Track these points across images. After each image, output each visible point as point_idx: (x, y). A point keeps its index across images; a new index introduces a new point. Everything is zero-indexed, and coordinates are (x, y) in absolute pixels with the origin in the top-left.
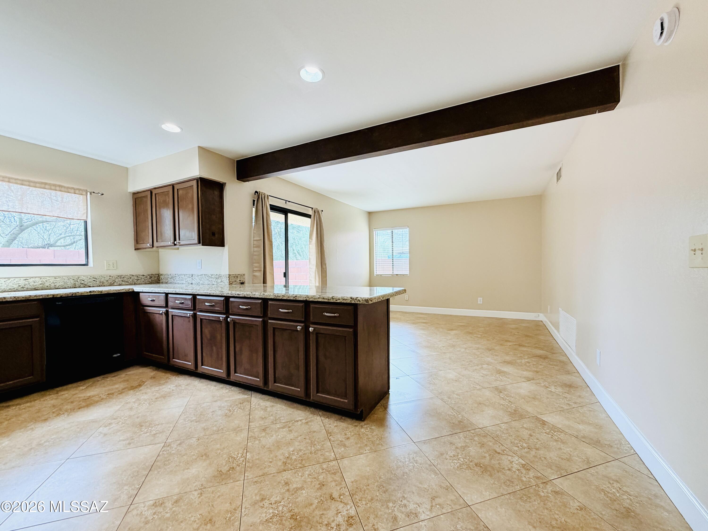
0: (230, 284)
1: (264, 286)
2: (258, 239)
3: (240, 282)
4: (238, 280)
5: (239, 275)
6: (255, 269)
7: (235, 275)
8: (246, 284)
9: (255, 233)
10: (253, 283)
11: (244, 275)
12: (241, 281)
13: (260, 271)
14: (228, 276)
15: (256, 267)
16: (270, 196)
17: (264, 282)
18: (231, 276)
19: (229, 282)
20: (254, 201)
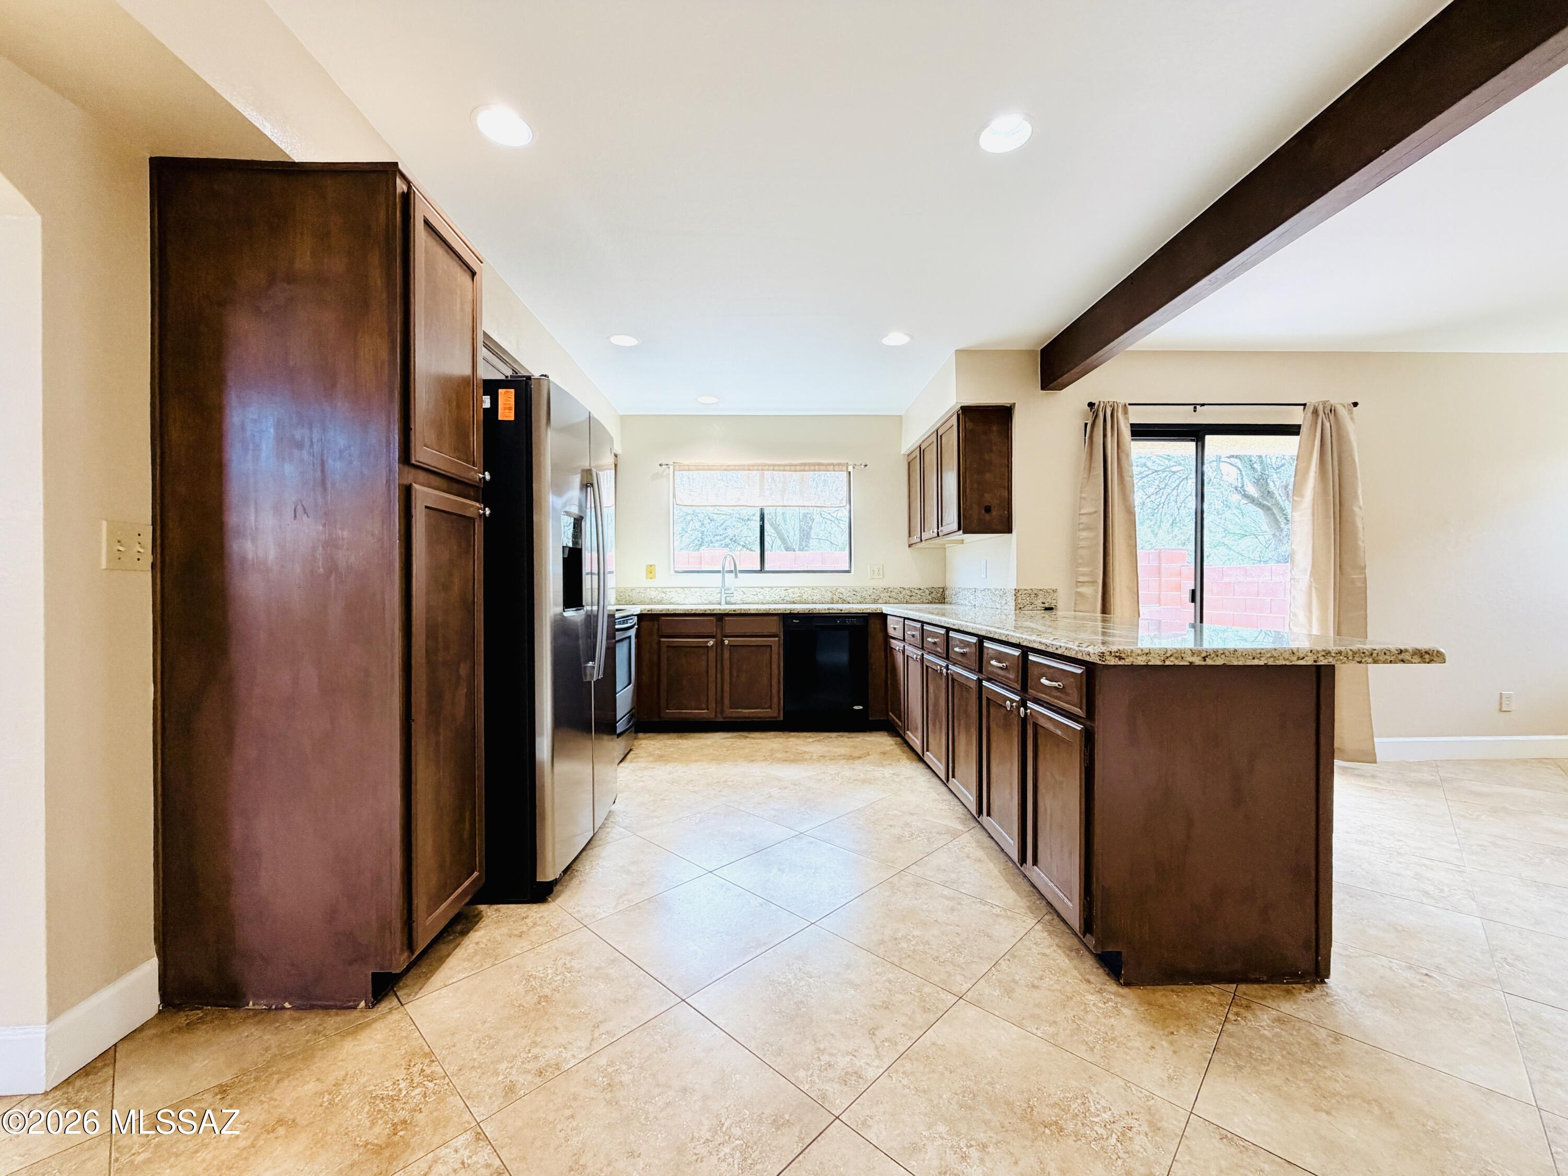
0: (1019, 608)
1: (1104, 621)
2: (1092, 510)
3: (1043, 605)
4: (1038, 603)
5: (1041, 592)
6: (1081, 579)
7: (1030, 592)
8: (1060, 613)
9: (1084, 498)
10: (1075, 611)
11: (1054, 591)
12: (1047, 605)
13: (1094, 582)
14: (1014, 592)
15: (1083, 575)
16: (1130, 404)
17: (1105, 609)
18: (1020, 593)
19: (1016, 606)
20: (1086, 424)
